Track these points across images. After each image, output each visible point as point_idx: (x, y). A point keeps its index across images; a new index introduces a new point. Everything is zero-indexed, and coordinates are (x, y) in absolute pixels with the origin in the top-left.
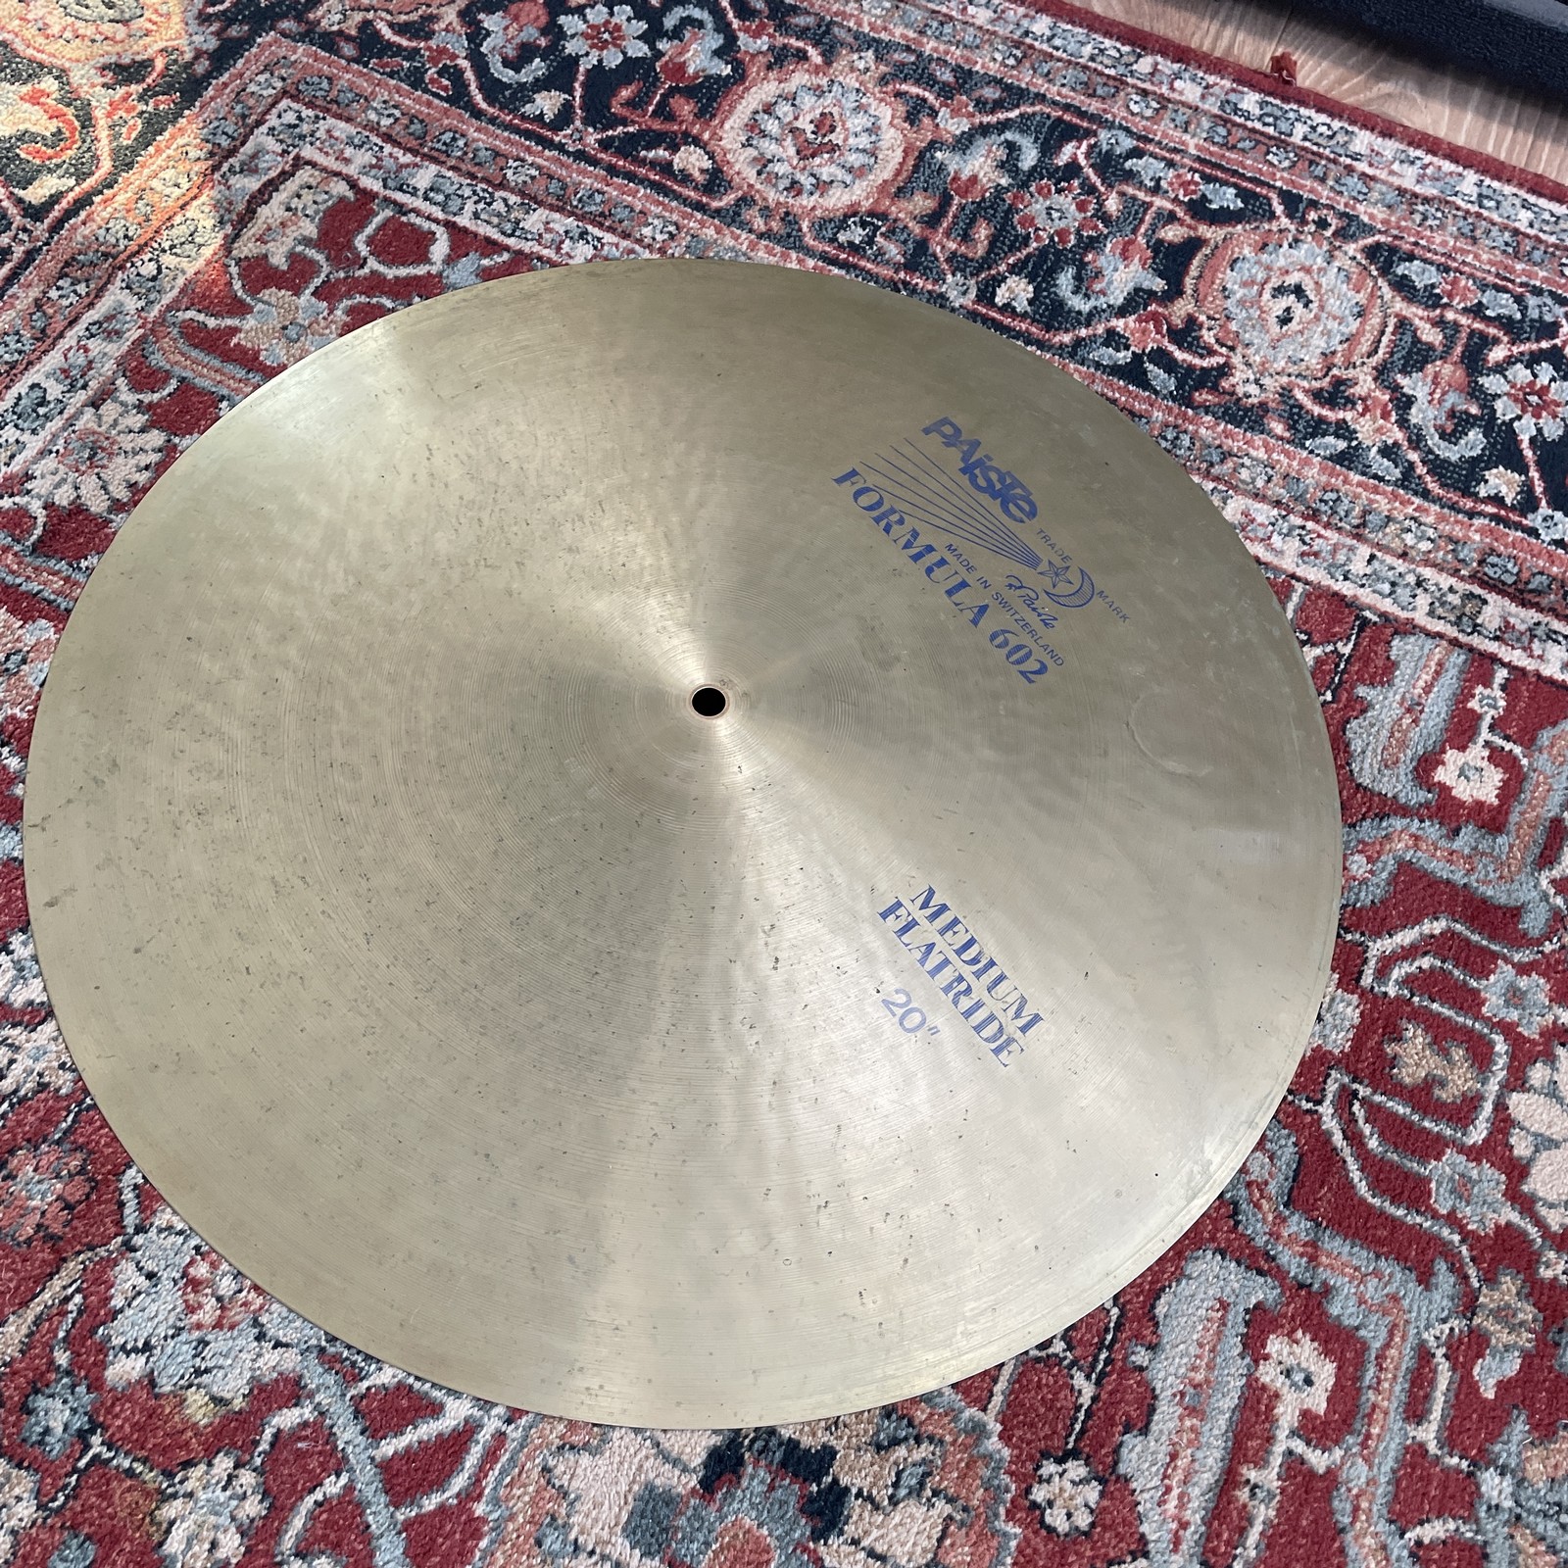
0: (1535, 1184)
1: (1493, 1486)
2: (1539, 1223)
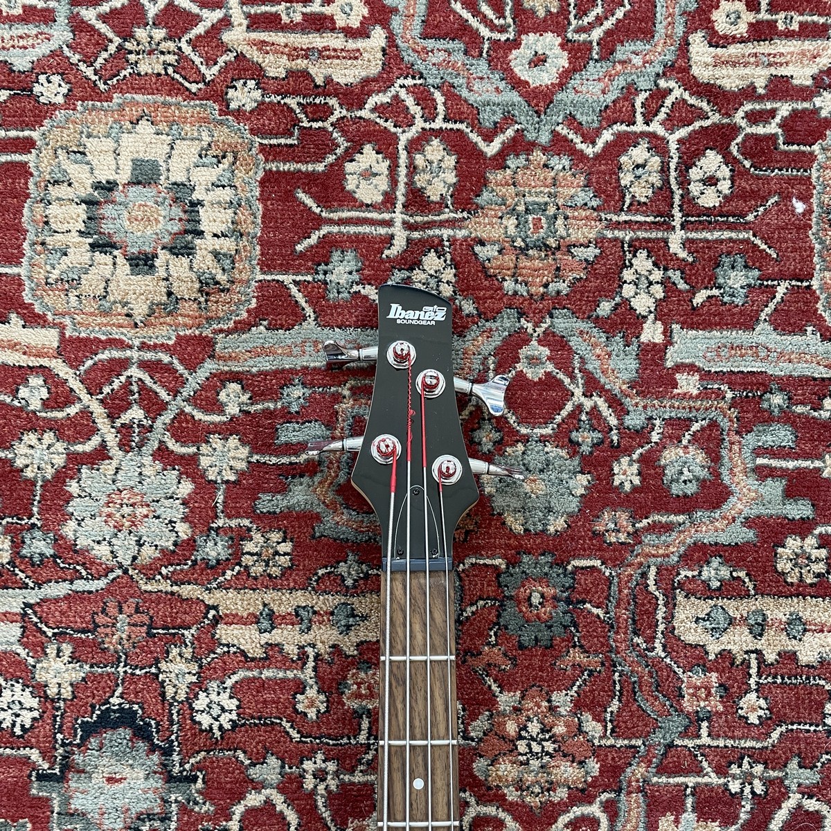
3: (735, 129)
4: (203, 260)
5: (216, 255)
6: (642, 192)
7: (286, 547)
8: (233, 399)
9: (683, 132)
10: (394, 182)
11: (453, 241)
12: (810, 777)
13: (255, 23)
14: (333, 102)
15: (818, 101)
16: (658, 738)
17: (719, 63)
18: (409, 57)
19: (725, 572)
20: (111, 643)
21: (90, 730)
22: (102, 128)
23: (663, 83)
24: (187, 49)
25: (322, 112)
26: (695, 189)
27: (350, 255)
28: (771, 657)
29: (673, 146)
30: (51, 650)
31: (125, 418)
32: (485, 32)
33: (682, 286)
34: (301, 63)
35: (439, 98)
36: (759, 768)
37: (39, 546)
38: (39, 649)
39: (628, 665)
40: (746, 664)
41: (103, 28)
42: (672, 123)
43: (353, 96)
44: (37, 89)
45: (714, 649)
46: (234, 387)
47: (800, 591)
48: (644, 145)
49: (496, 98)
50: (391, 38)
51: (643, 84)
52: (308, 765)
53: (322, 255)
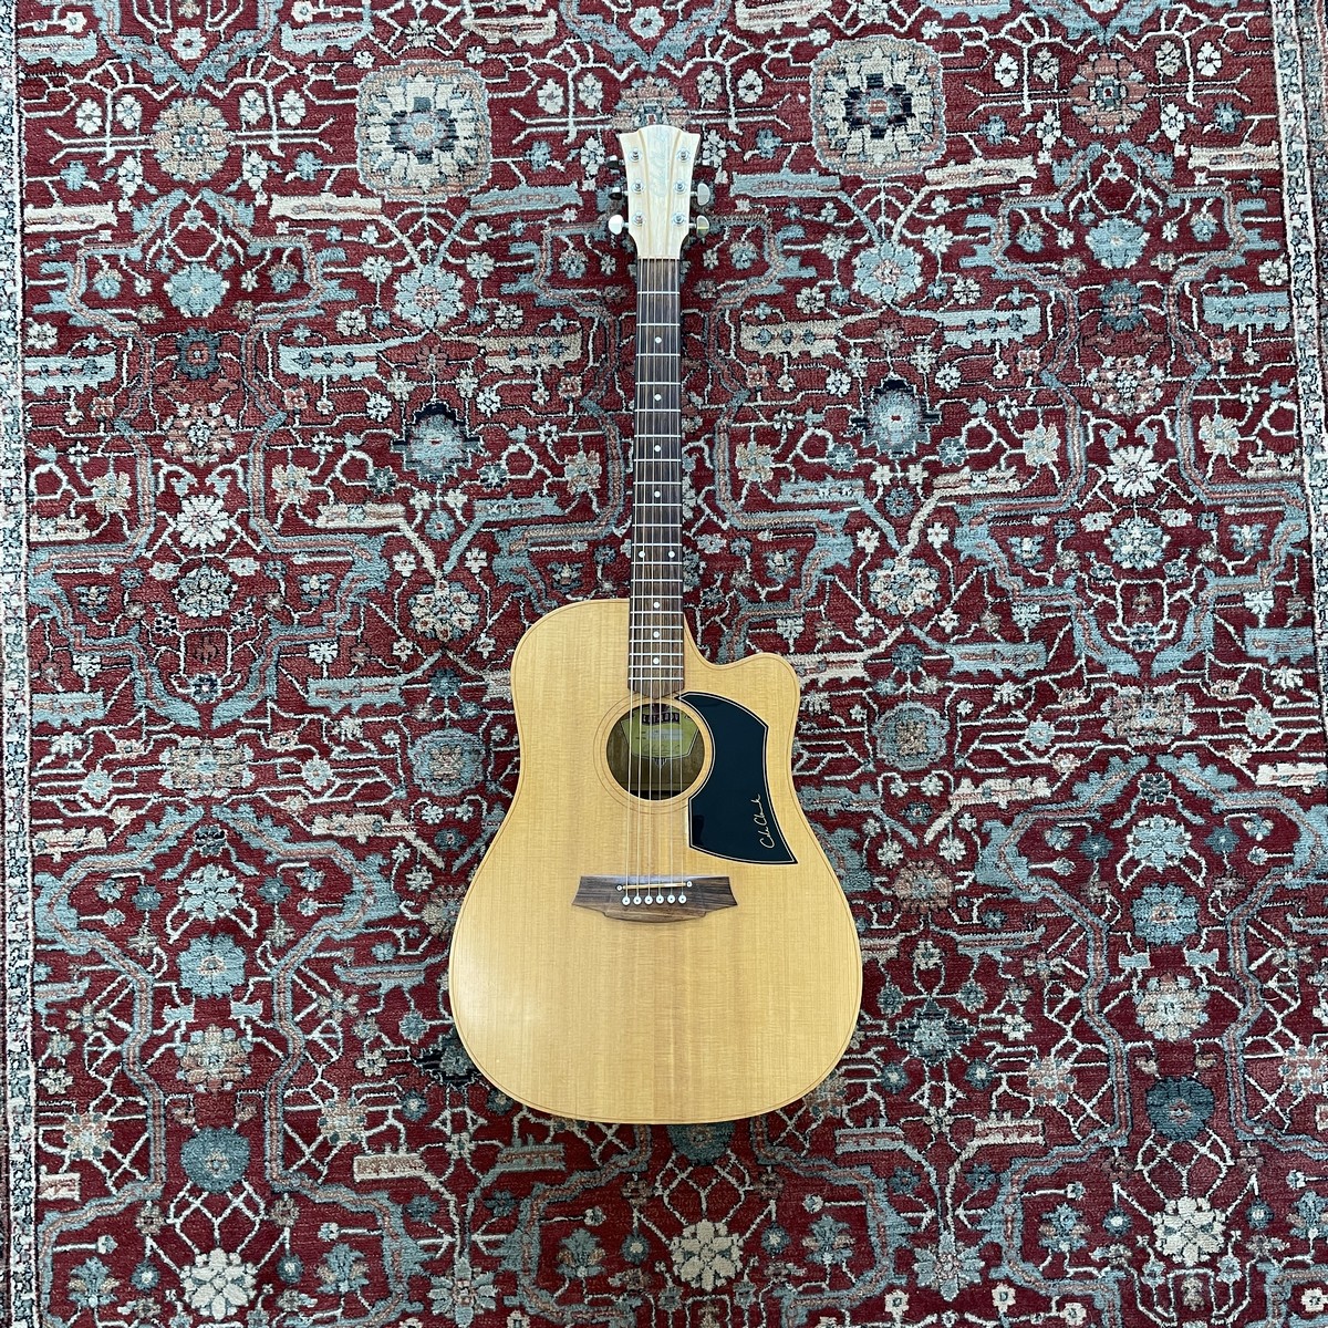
0: (243, 1301)
1: (344, 1288)
2: (257, 1297)
3: (764, 56)
4: (459, 153)
5: (467, 149)
6: (712, 97)
7: (520, 313)
8: (483, 232)
9: (733, 60)
10: (567, 100)
11: (603, 132)
12: (819, 418)
13: (479, 13)
14: (527, 55)
15: (811, 36)
16: (734, 403)
17: (752, 17)
18: (571, 26)
19: (768, 311)
20: (427, 370)
21: (420, 416)
22: (395, 81)
23: (720, 32)
24: (441, 31)
25: (522, 62)
26: (741, 92)
27: (544, 144)
28: (795, 355)
29: (728, 69)
30: (395, 375)
31: (423, 245)
32: (614, 8)
33: (737, 149)
34: (508, 35)
35: (590, 49)
36: (790, 416)
37: (381, 319)
38: (388, 375)
39: (716, 365)
40: (781, 359)
41: (392, 22)
42: (726, 56)
43: (539, 51)
44: (356, 61)
45: (763, 353)
46: (484, 225)
47: (811, 317)
48: (710, 69)
49: (623, 47)
50: (559, 16)
51: (709, 33)
52: (541, 429)
53: (527, 145)
